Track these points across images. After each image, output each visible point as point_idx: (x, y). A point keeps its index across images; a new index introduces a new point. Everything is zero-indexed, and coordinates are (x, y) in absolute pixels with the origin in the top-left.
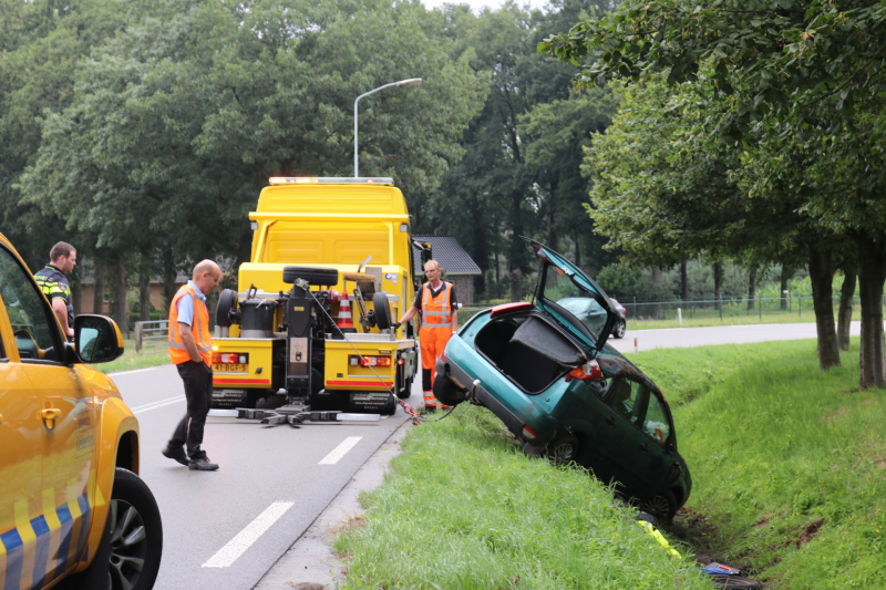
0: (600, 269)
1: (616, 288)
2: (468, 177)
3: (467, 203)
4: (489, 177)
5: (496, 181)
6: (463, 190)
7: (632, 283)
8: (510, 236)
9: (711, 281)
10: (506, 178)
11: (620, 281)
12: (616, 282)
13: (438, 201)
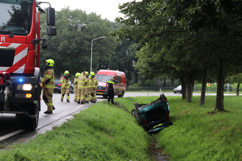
0: (146, 80)
1: (149, 84)
2: (118, 58)
3: (118, 64)
4: (123, 59)
5: (124, 60)
6: (117, 61)
7: (153, 83)
8: (127, 72)
9: (171, 84)
10: (127, 59)
11: (150, 83)
12: (149, 83)
13: (111, 63)
